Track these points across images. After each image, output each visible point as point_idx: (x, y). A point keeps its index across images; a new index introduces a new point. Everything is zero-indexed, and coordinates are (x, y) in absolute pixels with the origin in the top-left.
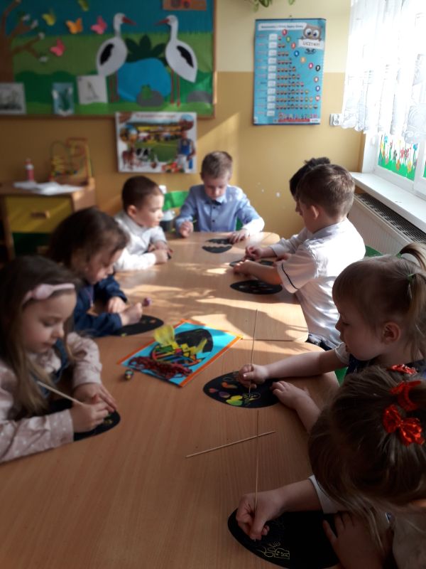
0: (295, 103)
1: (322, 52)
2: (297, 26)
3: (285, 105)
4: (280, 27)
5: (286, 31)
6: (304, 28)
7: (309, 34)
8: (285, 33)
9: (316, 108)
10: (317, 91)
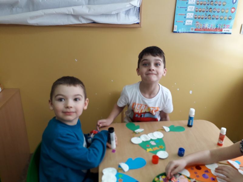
0: (212, 14)
3: (202, 15)
9: (229, 19)
10: (234, 3)
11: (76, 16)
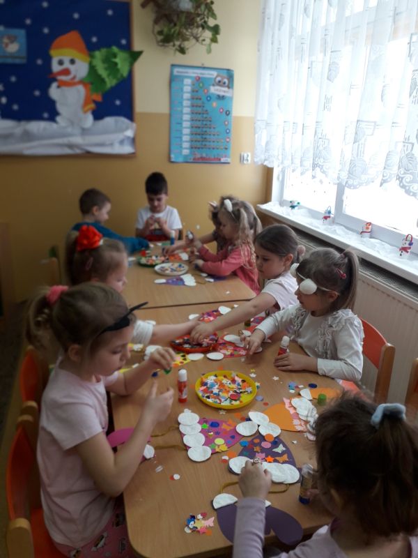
0: (207, 143)
1: (231, 99)
2: (209, 74)
3: (198, 144)
4: (194, 73)
5: (199, 78)
6: (215, 76)
7: (220, 82)
8: (198, 79)
9: (226, 149)
10: (227, 133)
11: (70, 146)
